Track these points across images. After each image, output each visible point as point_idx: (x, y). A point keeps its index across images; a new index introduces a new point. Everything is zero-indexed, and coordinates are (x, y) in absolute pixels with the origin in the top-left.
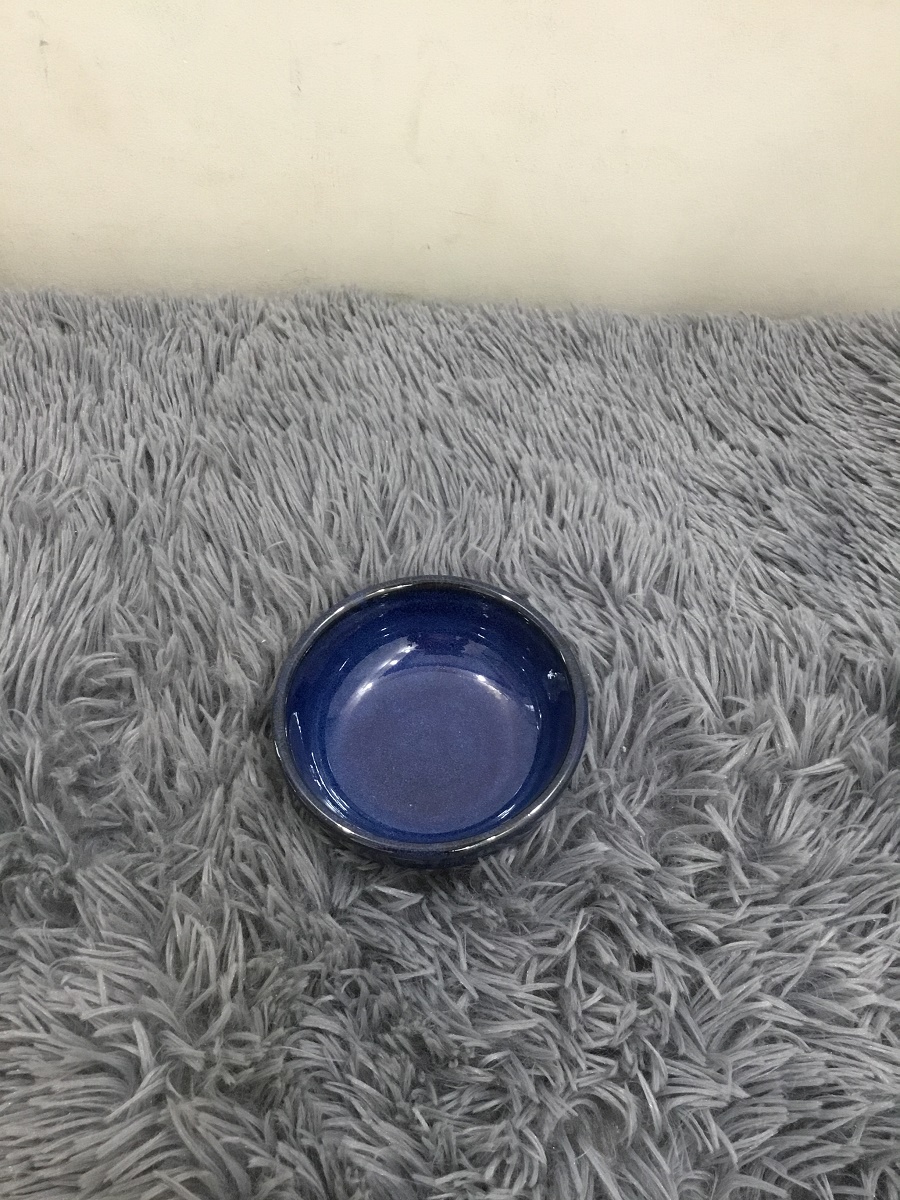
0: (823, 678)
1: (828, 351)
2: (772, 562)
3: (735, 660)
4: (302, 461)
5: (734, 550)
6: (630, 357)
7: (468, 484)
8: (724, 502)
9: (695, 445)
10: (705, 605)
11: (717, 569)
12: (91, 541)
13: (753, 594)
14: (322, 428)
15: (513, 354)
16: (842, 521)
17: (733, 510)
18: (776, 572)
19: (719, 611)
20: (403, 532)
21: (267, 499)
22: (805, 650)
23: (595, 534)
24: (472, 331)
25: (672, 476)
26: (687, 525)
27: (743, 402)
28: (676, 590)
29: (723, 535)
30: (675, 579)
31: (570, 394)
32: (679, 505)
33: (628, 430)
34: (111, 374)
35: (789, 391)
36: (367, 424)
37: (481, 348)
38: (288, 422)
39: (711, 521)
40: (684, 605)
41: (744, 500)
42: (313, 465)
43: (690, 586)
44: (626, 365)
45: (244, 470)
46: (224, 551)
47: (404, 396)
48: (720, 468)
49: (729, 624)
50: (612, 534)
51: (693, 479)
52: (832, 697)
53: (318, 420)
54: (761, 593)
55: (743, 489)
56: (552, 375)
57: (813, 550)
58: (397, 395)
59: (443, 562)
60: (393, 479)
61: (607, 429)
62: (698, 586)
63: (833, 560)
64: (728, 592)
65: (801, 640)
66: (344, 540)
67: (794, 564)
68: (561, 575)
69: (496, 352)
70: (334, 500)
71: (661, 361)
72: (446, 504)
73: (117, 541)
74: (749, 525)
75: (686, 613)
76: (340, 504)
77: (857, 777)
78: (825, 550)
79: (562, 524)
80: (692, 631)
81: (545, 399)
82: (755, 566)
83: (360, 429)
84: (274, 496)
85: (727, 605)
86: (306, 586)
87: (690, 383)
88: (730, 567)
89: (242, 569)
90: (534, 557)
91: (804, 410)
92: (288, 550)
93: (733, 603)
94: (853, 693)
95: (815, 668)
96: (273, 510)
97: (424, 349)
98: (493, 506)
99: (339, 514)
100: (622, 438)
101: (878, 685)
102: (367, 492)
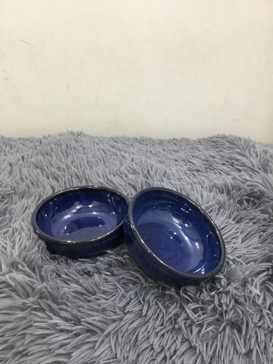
0: (208, 189)
1: (204, 141)
2: (192, 171)
3: (184, 188)
4: (66, 153)
5: (182, 169)
6: (154, 144)
7: (110, 159)
8: (179, 162)
9: (171, 155)
10: (176, 180)
11: (178, 173)
12: (4, 170)
13: (188, 177)
14: (71, 147)
15: (123, 143)
16: (210, 162)
17: (182, 163)
18: (194, 172)
19: (179, 181)
20: (93, 167)
21: (55, 158)
22: (203, 184)
23: (145, 166)
24: (113, 139)
25: (165, 159)
26: (170, 166)
27: (184, 149)
28: (168, 177)
29: (179, 167)
30: (167, 175)
31: (138, 147)
32: (168, 163)
33: (154, 152)
34: (15, 146)
35: (195, 147)
36: (84, 148)
37: (115, 141)
38: (62, 144)
39: (176, 165)
40: (170, 180)
41: (184, 161)
42: (68, 154)
43: (172, 176)
44: (153, 145)
45: (49, 153)
46: (42, 170)
47: (94, 146)
48: (178, 156)
49: (182, 183)
50: (150, 166)
51: (171, 159)
52: (211, 193)
53: (70, 145)
54: (190, 176)
55: (184, 159)
56: (134, 145)
57: (203, 168)
58: (92, 146)
59: (104, 171)
60: (90, 156)
61: (148, 152)
62: (174, 175)
63: (208, 170)
64: (182, 176)
65: (201, 182)
66: (76, 166)
67: (198, 171)
68: (136, 173)
69: (118, 141)
70: (74, 158)
71: (162, 144)
72: (105, 163)
73: (11, 170)
74: (186, 165)
75: (171, 181)
76: (76, 159)
77: (219, 206)
78: (206, 169)
79: (136, 163)
80: (173, 185)
81: (132, 148)
82: (188, 172)
83: (82, 149)
84: (57, 157)
85: (181, 179)
86: (64, 174)
87: (170, 147)
88: (182, 172)
89: (47, 173)
90: (128, 168)
91: (199, 149)
92: (60, 168)
93: (183, 178)
94: (216, 191)
95: (206, 187)
96: (57, 160)
97: (100, 141)
98: (117, 162)
99: (75, 161)
100: (152, 153)
101: (223, 188)
102: (83, 158)
